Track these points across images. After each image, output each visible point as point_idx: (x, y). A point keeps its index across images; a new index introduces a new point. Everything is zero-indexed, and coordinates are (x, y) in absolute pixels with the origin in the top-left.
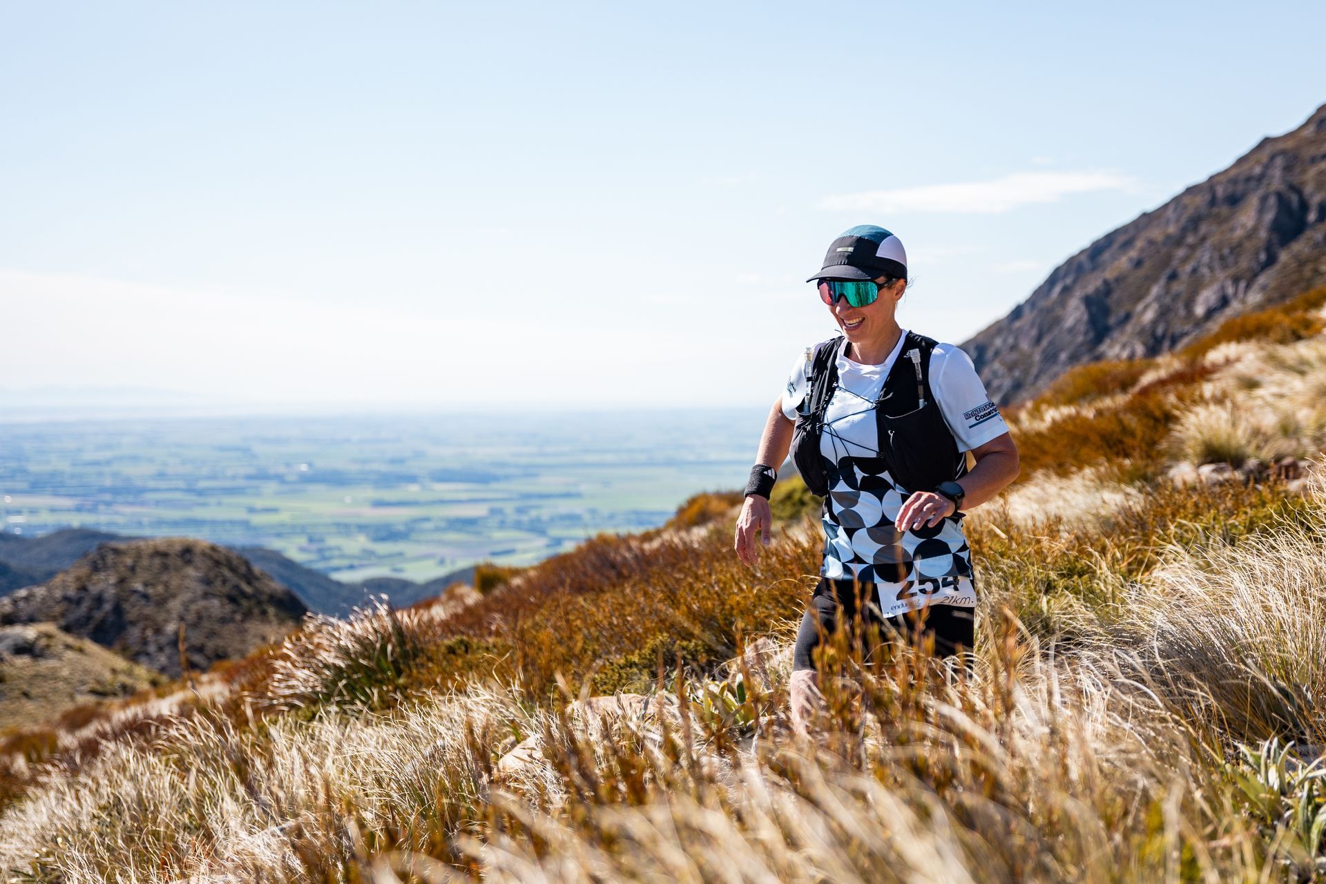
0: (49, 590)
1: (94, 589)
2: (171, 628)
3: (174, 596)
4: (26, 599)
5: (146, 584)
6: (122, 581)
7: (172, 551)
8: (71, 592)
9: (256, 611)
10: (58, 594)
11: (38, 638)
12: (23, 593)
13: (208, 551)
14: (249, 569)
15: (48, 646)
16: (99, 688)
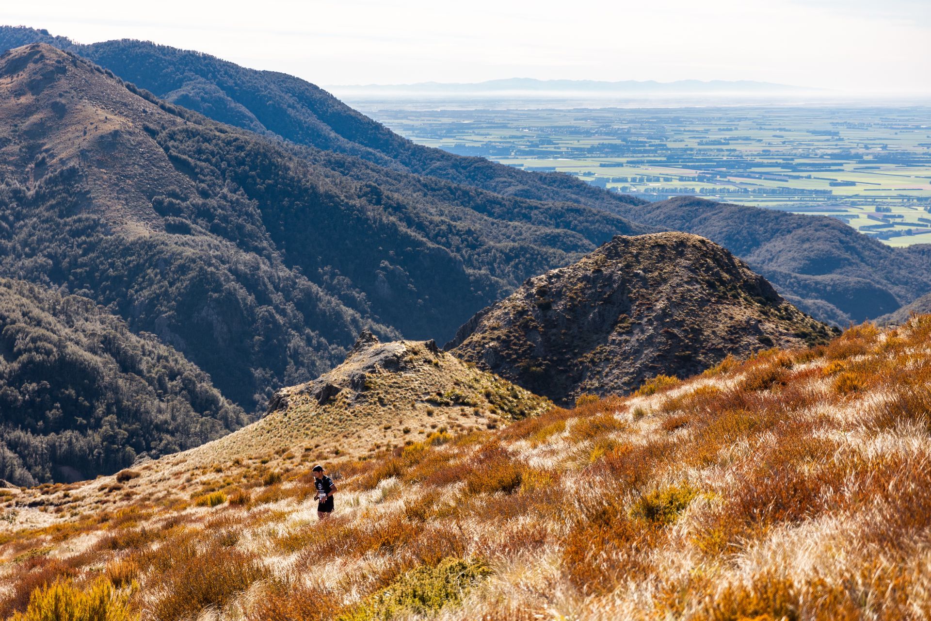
0: (574, 270)
1: (606, 272)
2: (660, 305)
3: (665, 281)
4: (557, 276)
5: (644, 270)
6: (628, 266)
7: (668, 243)
8: (589, 273)
9: (729, 294)
10: (580, 274)
11: (406, 353)
12: (556, 271)
13: (698, 244)
14: (731, 259)
15: (411, 361)
16: (438, 398)
